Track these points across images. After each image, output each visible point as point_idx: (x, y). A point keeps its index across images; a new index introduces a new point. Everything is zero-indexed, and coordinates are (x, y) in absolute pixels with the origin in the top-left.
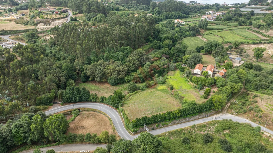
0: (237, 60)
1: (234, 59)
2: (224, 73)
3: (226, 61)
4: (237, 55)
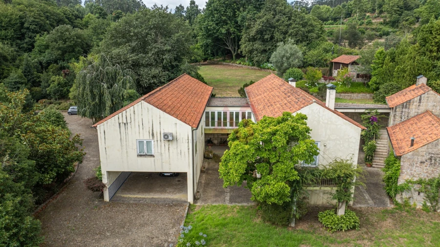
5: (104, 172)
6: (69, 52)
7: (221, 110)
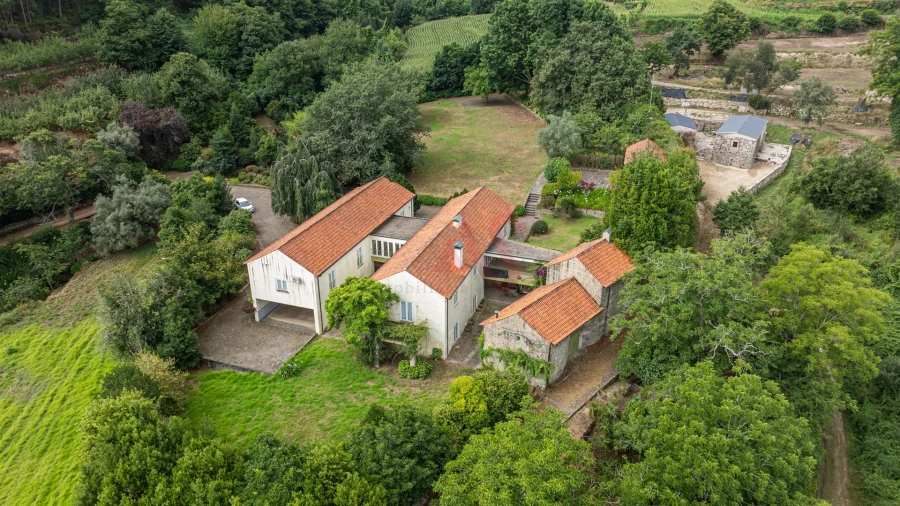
0: (735, 136)
1: (709, 128)
2: (595, 289)
3: (637, 149)
4: (732, 98)
5: (254, 298)
6: (295, 83)
7: (389, 240)
